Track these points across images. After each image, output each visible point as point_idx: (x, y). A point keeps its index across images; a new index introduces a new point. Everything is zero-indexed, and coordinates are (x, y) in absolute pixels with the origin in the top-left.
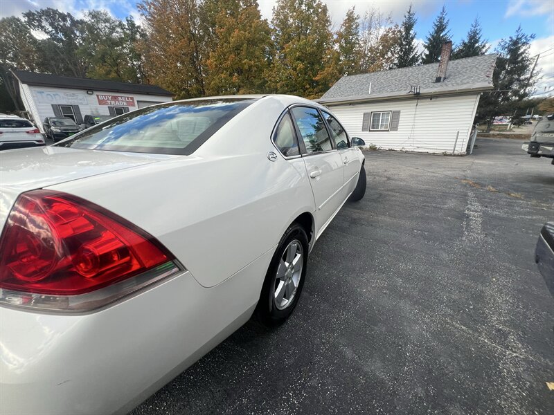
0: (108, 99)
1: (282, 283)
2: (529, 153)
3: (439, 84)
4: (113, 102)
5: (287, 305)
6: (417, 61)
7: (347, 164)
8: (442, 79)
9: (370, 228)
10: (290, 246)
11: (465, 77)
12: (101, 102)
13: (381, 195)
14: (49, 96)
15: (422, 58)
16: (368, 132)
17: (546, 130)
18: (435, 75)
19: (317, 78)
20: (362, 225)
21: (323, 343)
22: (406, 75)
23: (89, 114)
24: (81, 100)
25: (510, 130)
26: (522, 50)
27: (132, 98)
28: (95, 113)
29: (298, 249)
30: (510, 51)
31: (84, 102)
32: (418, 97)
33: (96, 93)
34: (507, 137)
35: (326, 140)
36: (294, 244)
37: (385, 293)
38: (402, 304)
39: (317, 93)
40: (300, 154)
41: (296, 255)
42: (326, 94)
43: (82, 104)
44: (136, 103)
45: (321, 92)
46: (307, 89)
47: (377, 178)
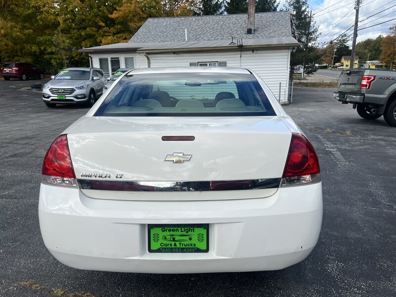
2: (339, 100)
3: (251, 35)
6: (221, 7)
8: (253, 31)
11: (271, 31)
15: (225, 6)
17: (347, 82)
18: (246, 26)
19: (113, 16)
22: (218, 23)
25: (304, 79)
26: (303, 9)
30: (295, 8)
32: (241, 49)
34: (306, 85)
39: (114, 34)
42: (134, 38)
46: (101, 27)
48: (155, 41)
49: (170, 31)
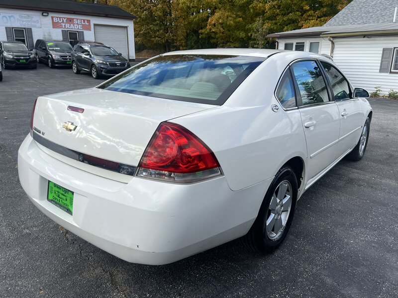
0: (63, 22)
1: (272, 216)
4: (67, 25)
5: (275, 238)
7: (345, 117)
9: (370, 189)
10: (282, 184)
12: (55, 25)
13: (391, 156)
14: (4, 18)
16: (388, 74)
20: (359, 186)
21: (307, 272)
23: (41, 38)
24: (35, 22)
27: (89, 21)
28: (47, 37)
29: (288, 190)
31: (39, 25)
33: (51, 15)
35: (323, 90)
36: (284, 185)
37: (373, 246)
38: (388, 256)
39: (319, 17)
40: (297, 106)
41: (285, 196)
43: (35, 26)
44: (92, 27)
45: (325, 15)
46: (306, 11)
47: (391, 136)
48: (354, 24)
49: (378, 10)
